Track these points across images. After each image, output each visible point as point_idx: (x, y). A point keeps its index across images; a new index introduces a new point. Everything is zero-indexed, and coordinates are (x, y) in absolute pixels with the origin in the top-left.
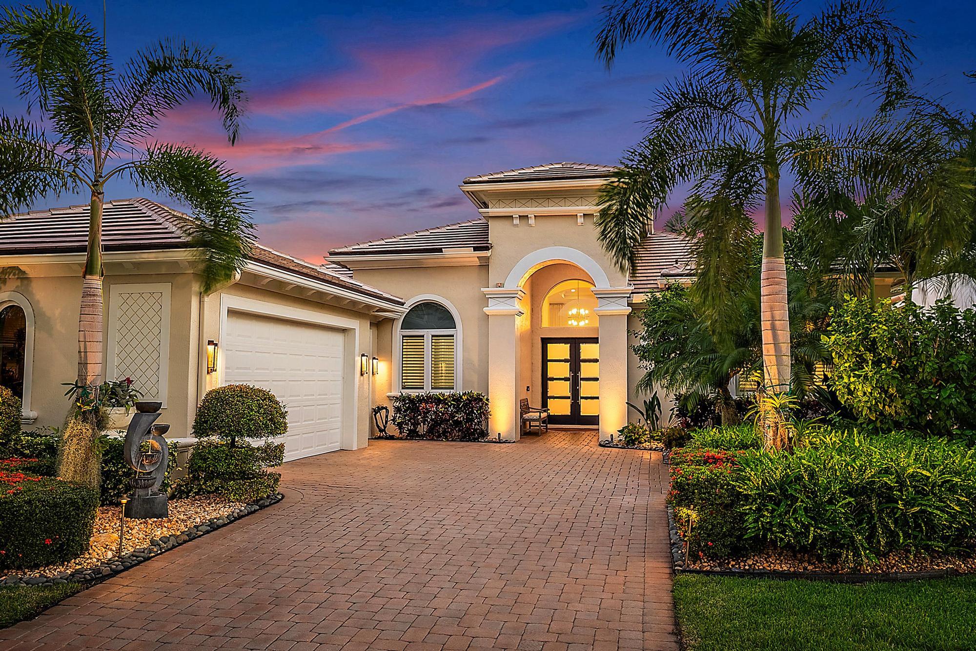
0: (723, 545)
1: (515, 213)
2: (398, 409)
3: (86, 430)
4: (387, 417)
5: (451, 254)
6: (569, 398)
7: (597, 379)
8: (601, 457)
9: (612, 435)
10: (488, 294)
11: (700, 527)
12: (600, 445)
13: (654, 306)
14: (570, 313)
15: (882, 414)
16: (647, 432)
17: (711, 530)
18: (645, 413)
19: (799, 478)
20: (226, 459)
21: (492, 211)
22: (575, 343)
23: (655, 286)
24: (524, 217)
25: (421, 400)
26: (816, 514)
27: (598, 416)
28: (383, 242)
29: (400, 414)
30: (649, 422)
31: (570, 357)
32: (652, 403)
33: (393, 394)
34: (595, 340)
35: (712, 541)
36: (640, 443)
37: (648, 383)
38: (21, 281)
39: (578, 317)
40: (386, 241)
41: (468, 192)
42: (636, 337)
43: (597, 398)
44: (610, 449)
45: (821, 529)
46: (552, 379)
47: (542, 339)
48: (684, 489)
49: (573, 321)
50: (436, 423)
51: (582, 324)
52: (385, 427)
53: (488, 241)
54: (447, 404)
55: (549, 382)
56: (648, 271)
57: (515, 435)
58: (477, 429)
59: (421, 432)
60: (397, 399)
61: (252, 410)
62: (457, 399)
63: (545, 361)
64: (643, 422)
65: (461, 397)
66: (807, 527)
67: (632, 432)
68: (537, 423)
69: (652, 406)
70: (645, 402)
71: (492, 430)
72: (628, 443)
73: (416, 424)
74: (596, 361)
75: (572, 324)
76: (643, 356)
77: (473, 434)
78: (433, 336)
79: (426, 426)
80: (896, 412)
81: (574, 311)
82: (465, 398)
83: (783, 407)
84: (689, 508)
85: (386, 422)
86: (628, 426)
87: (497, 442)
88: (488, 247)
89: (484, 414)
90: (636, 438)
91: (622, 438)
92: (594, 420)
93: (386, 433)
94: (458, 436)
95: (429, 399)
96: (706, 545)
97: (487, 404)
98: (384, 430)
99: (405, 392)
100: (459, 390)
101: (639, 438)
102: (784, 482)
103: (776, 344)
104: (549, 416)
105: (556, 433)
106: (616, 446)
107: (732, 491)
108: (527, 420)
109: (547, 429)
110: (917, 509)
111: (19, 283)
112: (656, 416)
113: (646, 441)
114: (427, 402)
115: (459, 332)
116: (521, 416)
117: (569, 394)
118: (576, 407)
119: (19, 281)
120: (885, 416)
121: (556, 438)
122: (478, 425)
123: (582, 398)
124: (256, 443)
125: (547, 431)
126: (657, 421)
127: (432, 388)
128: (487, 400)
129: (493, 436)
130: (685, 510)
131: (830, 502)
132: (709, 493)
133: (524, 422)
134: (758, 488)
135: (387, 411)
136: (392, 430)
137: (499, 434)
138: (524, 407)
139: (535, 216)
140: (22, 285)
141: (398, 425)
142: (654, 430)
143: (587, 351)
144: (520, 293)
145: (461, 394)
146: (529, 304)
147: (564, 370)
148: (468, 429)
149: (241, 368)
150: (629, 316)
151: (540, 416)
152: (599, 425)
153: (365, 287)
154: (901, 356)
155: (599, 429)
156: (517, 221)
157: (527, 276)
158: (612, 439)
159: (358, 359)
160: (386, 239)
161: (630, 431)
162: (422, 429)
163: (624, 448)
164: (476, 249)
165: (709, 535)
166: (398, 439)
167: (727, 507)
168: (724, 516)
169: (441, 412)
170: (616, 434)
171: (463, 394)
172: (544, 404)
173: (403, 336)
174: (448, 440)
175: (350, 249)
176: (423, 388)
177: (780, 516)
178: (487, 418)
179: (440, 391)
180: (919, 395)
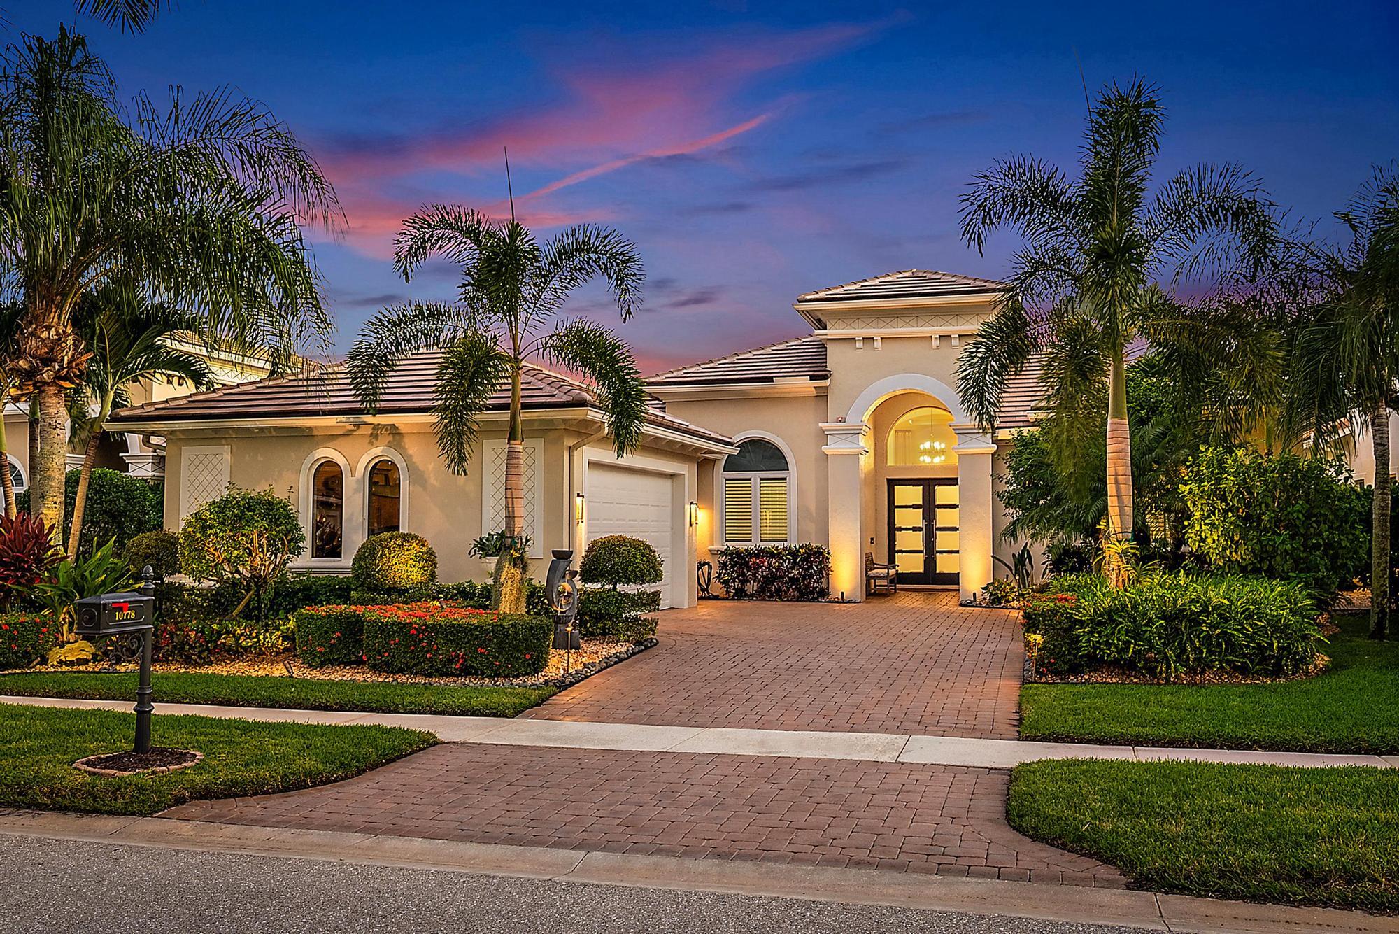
0: (1063, 662)
1: (859, 335)
2: (723, 566)
3: (517, 573)
4: (710, 573)
5: (784, 384)
6: (921, 552)
7: (955, 529)
8: (962, 615)
9: (974, 594)
10: (827, 430)
11: (1044, 648)
12: (961, 605)
13: (1021, 446)
14: (922, 447)
15: (1230, 560)
16: (1016, 590)
17: (1053, 649)
18: (1013, 568)
19: (1124, 607)
20: (616, 603)
21: (831, 332)
22: (928, 485)
23: (1025, 419)
24: (869, 340)
25: (750, 554)
26: (1136, 634)
27: (958, 573)
28: (699, 369)
29: (726, 570)
30: (1017, 578)
31: (923, 502)
32: (1021, 556)
33: (716, 547)
34: (953, 482)
35: (1054, 659)
36: (1008, 601)
37: (1012, 533)
38: (393, 437)
39: (932, 452)
40: (703, 366)
41: (803, 311)
42: (1001, 481)
43: (957, 552)
44: (973, 609)
45: (1139, 645)
46: (900, 529)
47: (888, 480)
48: (1032, 619)
49: (926, 457)
50: (768, 581)
51: (938, 460)
52: (708, 586)
53: (826, 367)
54: (782, 558)
55: (897, 533)
56: (1018, 399)
57: (860, 595)
58: (817, 587)
59: (750, 591)
60: (722, 553)
61: (637, 559)
62: (794, 554)
63: (892, 507)
64: (1011, 577)
65: (798, 551)
66: (1127, 644)
67: (998, 589)
68: (885, 582)
69: (1022, 560)
70: (1014, 555)
71: (833, 588)
72: (993, 602)
73: (745, 581)
74: (955, 506)
75: (924, 461)
76: (1008, 503)
77: (812, 592)
78: (761, 479)
79: (755, 584)
80: (1242, 558)
81: (927, 445)
82: (802, 551)
83: (1125, 552)
84: (1035, 633)
85: (709, 580)
86: (993, 583)
87: (840, 603)
88: (826, 375)
89: (824, 570)
90: (1002, 597)
91: (987, 596)
92: (953, 579)
93: (708, 593)
94: (794, 595)
95: (760, 553)
96: (1049, 662)
97: (828, 559)
98: (707, 590)
99: (731, 545)
100: (793, 544)
101: (1006, 596)
102: (1112, 610)
103: (1119, 496)
104: (897, 573)
105: (907, 594)
106: (980, 606)
107: (1070, 617)
108: (872, 578)
109: (895, 589)
110: (1219, 631)
111: (391, 438)
112: (1027, 572)
113: (1014, 600)
114: (757, 556)
115: (793, 473)
116: (867, 573)
117: (922, 548)
118: (930, 562)
119: (391, 436)
120: (1232, 562)
121: (907, 599)
122: (818, 583)
123: (938, 552)
124: (632, 589)
125: (895, 592)
126: (1028, 577)
127: (761, 541)
128: (829, 553)
129: (834, 595)
130: (1033, 636)
131: (1147, 625)
132: (1051, 620)
133: (869, 578)
134: (1090, 616)
135: (710, 567)
136: (716, 588)
137: (842, 593)
138: (869, 563)
139: (882, 338)
140: (394, 440)
141: (722, 583)
142: (1024, 587)
143: (944, 494)
144: (864, 428)
145: (797, 547)
146: (873, 439)
147: (915, 518)
148: (807, 587)
149: (620, 520)
150: (993, 455)
151: (888, 573)
152: (958, 584)
153: (692, 427)
154: (1248, 505)
155: (959, 590)
156: (859, 345)
157: (872, 408)
158: (975, 598)
159: (687, 507)
160: (703, 364)
161: (996, 588)
162: (751, 588)
163: (989, 607)
164: (813, 378)
165: (1051, 654)
166: (723, 599)
167: (1065, 631)
168: (1063, 638)
169: (774, 568)
170: (979, 592)
171: (800, 547)
172: (892, 560)
173: (726, 480)
174: (782, 601)
175: (662, 379)
176: (750, 541)
177: (1106, 636)
178: (828, 575)
179: (773, 544)
180: (1260, 542)
